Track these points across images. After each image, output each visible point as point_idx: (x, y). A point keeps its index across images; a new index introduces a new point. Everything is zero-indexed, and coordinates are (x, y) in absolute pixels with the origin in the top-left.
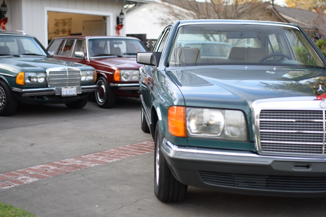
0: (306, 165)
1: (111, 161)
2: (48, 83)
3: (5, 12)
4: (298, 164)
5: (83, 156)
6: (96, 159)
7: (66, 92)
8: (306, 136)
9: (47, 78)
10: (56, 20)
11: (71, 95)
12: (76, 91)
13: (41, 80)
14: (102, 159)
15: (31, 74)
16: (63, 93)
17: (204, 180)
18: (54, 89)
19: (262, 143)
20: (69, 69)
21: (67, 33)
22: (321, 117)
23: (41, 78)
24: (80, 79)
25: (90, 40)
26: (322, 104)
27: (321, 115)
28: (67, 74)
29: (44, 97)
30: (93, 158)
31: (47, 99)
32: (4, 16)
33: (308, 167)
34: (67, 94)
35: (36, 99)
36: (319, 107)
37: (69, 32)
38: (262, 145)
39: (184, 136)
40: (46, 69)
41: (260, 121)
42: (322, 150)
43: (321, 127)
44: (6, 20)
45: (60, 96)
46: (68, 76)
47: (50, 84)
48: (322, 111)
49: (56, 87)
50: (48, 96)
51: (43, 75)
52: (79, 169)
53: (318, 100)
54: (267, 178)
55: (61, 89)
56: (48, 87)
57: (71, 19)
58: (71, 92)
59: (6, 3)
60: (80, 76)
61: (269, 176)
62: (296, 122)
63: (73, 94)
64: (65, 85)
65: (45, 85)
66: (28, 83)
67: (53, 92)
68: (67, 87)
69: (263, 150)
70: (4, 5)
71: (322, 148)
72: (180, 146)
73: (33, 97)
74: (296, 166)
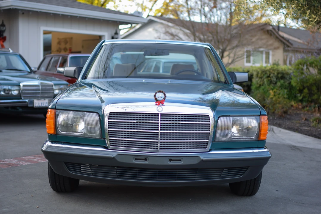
0: (144, 158)
1: (43, 161)
2: (22, 95)
3: (4, 31)
4: (137, 157)
5: (23, 157)
6: (32, 160)
7: (39, 103)
8: (145, 134)
9: (21, 91)
10: (58, 39)
11: (43, 107)
12: (48, 103)
13: (15, 93)
14: (37, 160)
15: (6, 87)
16: (36, 104)
17: (70, 170)
18: (27, 101)
19: (110, 139)
20: (41, 83)
21: (68, 51)
22: (158, 119)
23: (15, 90)
24: (53, 93)
25: (72, 57)
26: (158, 108)
27: (158, 117)
28: (39, 87)
29: (18, 108)
30: (31, 158)
31: (21, 110)
32: (3, 35)
33: (146, 160)
34: (39, 106)
35: (10, 109)
36: (156, 111)
37: (70, 50)
38: (110, 142)
39: (54, 133)
40: (20, 83)
41: (109, 122)
42: (158, 146)
43: (157, 128)
44: (4, 39)
45: (33, 108)
46: (40, 89)
47: (24, 97)
48: (158, 114)
49: (28, 99)
50: (22, 107)
51: (17, 88)
52: (10, 167)
53: (156, 105)
54: (116, 169)
55: (33, 101)
56: (21, 99)
57: (72, 38)
58: (44, 105)
59: (5, 23)
60: (54, 90)
61: (117, 167)
62: (136, 122)
63: (45, 106)
64: (38, 98)
65: (19, 97)
66: (2, 95)
67: (26, 103)
68: (40, 99)
69: (111, 146)
70: (3, 25)
71: (158, 144)
72: (52, 142)
73: (7, 108)
74: (136, 159)
